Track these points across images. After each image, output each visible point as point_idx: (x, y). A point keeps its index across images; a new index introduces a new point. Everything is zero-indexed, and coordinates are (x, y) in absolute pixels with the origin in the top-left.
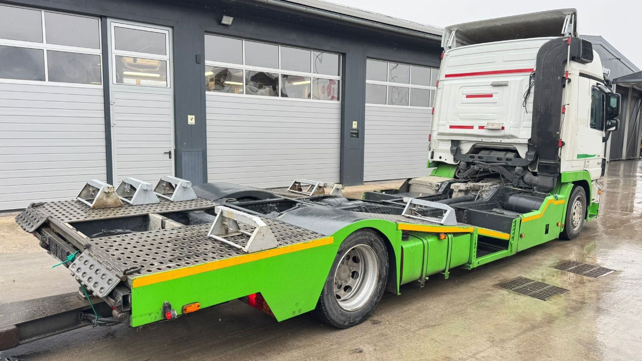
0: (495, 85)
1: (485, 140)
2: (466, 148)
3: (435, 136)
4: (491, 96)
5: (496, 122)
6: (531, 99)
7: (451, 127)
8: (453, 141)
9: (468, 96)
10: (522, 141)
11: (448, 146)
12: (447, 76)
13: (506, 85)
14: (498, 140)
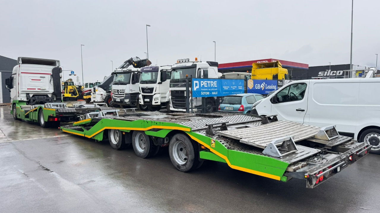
0: (41, 77)
1: (39, 93)
2: (31, 95)
3: (20, 92)
4: (40, 80)
5: (43, 87)
6: (52, 82)
7: (28, 89)
8: (27, 94)
9: (32, 80)
10: (50, 93)
11: (25, 95)
12: (21, 73)
13: (45, 77)
14: (43, 93)
